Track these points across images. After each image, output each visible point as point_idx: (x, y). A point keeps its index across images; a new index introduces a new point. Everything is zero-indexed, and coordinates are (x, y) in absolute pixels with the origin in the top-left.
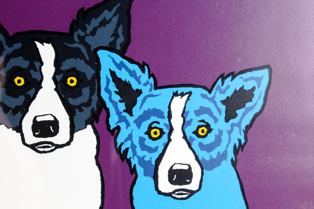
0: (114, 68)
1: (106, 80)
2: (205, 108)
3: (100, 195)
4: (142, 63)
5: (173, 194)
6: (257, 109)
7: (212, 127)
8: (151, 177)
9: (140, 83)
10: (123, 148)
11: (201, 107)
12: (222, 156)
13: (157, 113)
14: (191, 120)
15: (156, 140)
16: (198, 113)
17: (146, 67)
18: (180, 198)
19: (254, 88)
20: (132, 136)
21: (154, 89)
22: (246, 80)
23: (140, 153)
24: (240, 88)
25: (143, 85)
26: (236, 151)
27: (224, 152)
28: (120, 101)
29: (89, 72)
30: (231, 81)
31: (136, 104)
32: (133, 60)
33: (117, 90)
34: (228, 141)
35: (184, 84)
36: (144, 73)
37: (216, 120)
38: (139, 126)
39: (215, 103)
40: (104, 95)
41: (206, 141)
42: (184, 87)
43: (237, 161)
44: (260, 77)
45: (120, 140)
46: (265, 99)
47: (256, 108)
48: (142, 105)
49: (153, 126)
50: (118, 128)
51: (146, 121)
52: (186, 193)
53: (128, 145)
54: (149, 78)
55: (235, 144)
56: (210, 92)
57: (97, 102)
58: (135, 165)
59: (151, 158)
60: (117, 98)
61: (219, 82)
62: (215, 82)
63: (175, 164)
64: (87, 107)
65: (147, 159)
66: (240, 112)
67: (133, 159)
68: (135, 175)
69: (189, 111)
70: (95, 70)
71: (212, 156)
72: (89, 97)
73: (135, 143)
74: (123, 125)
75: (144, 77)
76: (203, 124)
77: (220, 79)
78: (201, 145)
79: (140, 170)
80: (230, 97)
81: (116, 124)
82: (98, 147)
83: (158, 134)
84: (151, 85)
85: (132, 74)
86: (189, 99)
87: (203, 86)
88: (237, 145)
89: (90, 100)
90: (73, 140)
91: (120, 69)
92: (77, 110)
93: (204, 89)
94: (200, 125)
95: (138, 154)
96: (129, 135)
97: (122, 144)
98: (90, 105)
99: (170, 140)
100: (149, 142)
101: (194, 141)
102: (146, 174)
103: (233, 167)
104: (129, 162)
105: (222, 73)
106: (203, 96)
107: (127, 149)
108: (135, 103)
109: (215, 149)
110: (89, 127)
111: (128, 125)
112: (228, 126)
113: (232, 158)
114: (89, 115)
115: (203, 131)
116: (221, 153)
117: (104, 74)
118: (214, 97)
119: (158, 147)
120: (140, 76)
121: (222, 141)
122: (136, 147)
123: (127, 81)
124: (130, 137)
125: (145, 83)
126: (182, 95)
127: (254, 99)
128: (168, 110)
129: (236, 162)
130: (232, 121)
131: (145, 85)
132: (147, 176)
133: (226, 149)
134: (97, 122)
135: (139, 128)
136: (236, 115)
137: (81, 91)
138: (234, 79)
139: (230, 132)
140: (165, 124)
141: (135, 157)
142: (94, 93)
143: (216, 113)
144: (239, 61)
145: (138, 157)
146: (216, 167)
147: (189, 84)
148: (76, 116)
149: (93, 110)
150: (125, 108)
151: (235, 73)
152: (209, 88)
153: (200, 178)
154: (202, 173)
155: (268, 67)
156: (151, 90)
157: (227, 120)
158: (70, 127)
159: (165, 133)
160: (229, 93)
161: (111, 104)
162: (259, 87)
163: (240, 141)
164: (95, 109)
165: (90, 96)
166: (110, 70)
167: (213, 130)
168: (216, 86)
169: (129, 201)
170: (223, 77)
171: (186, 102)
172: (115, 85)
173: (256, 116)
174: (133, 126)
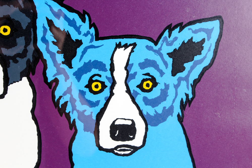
0: (51, 17)
1: (43, 29)
2: (151, 60)
3: (37, 151)
4: (82, 12)
5: (115, 150)
6: (206, 63)
7: (157, 81)
8: (91, 132)
9: (80, 33)
10: (62, 102)
11: (146, 60)
12: (168, 112)
13: (99, 65)
14: (135, 73)
15: (97, 94)
16: (142, 66)
17: (86, 16)
18: (122, 154)
19: (203, 41)
20: (71, 90)
21: (96, 40)
22: (195, 32)
23: (80, 107)
24: (189, 40)
25: (83, 35)
26: (183, 106)
27: (170, 107)
28: (58, 52)
29: (25, 21)
30: (179, 32)
31: (76, 55)
32: (72, 8)
33: (55, 41)
34: (174, 95)
35: (127, 35)
36: (85, 23)
37: (162, 73)
38: (79, 79)
39: (161, 56)
40: (41, 46)
41: (151, 96)
42: (128, 38)
43: (184, 117)
44: (210, 28)
45: (58, 94)
46: (215, 52)
47: (205, 61)
48: (82, 57)
49: (94, 79)
50: (56, 81)
51: (86, 73)
52: (129, 149)
53: (66, 98)
54: (90, 28)
55: (182, 99)
56: (156, 44)
57: (33, 53)
58: (74, 120)
59: (92, 113)
60: (54, 49)
61: (166, 33)
62: (161, 33)
63: (117, 119)
64: (23, 58)
65: (87, 113)
66: (188, 66)
67: (72, 113)
68: (74, 131)
69: (133, 64)
70: (30, 19)
71: (157, 112)
72: (24, 47)
73: (74, 97)
74: (61, 78)
75: (85, 27)
76: (148, 77)
77: (167, 30)
78: (145, 100)
79: (80, 125)
80: (177, 49)
81: (53, 76)
82: (34, 101)
83: (100, 88)
84: (92, 35)
85: (72, 23)
86: (134, 51)
87: (148, 37)
88: (184, 100)
89: (25, 51)
90: (7, 93)
91: (59, 18)
92: (11, 61)
93: (150, 41)
94: (145, 78)
95: (77, 108)
96: (68, 88)
97: (60, 97)
98: (25, 56)
99: (112, 94)
100: (89, 96)
101: (139, 95)
102: (86, 129)
103: (180, 122)
104: (68, 116)
105: (169, 24)
106: (148, 48)
107: (66, 103)
108: (74, 55)
109: (160, 104)
110: (25, 79)
111: (67, 78)
112: (174, 80)
113: (179, 113)
114: (25, 66)
115: (148, 85)
116: (166, 108)
117: (41, 23)
118: (160, 49)
119: (100, 101)
120: (80, 26)
121: (168, 95)
122: (75, 101)
123: (66, 30)
124: (69, 90)
125: (86, 33)
126: (126, 46)
127: (204, 52)
128: (110, 62)
129: (182, 118)
130: (179, 75)
131: (86, 35)
132: (88, 132)
133: (172, 104)
134: (33, 74)
135: (79, 81)
136: (183, 69)
137: (15, 41)
138: (182, 30)
139: (176, 87)
140: (106, 77)
141: (75, 112)
142: (30, 43)
143: (162, 66)
144: (188, 12)
145: (78, 111)
146: (161, 122)
147: (133, 35)
148: (10, 68)
149: (28, 61)
150: (63, 60)
151: (184, 24)
152: (155, 40)
153: (144, 134)
154: (147, 129)
155: (219, 18)
156: (91, 41)
157: (174, 74)
158: (3, 79)
159: (107, 86)
160: (177, 45)
161: (48, 55)
162: (208, 40)
163: (187, 95)
164: (31, 60)
165: (26, 47)
166: (47, 18)
167: (158, 84)
168: (162, 37)
169: (68, 157)
170: (171, 28)
171: (130, 54)
172: (52, 35)
173: (205, 69)
174: (73, 79)
